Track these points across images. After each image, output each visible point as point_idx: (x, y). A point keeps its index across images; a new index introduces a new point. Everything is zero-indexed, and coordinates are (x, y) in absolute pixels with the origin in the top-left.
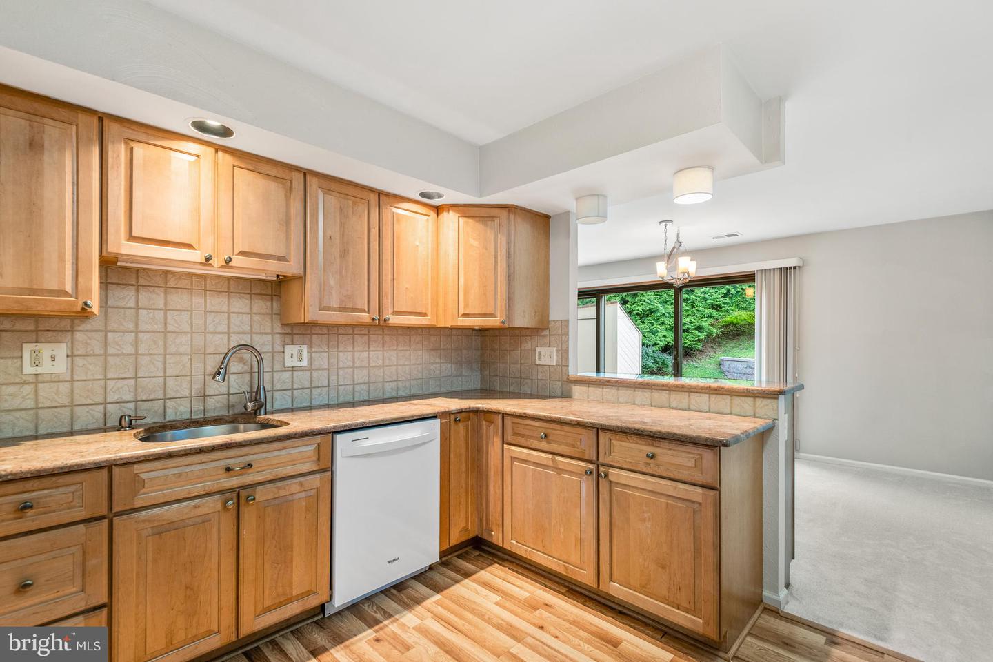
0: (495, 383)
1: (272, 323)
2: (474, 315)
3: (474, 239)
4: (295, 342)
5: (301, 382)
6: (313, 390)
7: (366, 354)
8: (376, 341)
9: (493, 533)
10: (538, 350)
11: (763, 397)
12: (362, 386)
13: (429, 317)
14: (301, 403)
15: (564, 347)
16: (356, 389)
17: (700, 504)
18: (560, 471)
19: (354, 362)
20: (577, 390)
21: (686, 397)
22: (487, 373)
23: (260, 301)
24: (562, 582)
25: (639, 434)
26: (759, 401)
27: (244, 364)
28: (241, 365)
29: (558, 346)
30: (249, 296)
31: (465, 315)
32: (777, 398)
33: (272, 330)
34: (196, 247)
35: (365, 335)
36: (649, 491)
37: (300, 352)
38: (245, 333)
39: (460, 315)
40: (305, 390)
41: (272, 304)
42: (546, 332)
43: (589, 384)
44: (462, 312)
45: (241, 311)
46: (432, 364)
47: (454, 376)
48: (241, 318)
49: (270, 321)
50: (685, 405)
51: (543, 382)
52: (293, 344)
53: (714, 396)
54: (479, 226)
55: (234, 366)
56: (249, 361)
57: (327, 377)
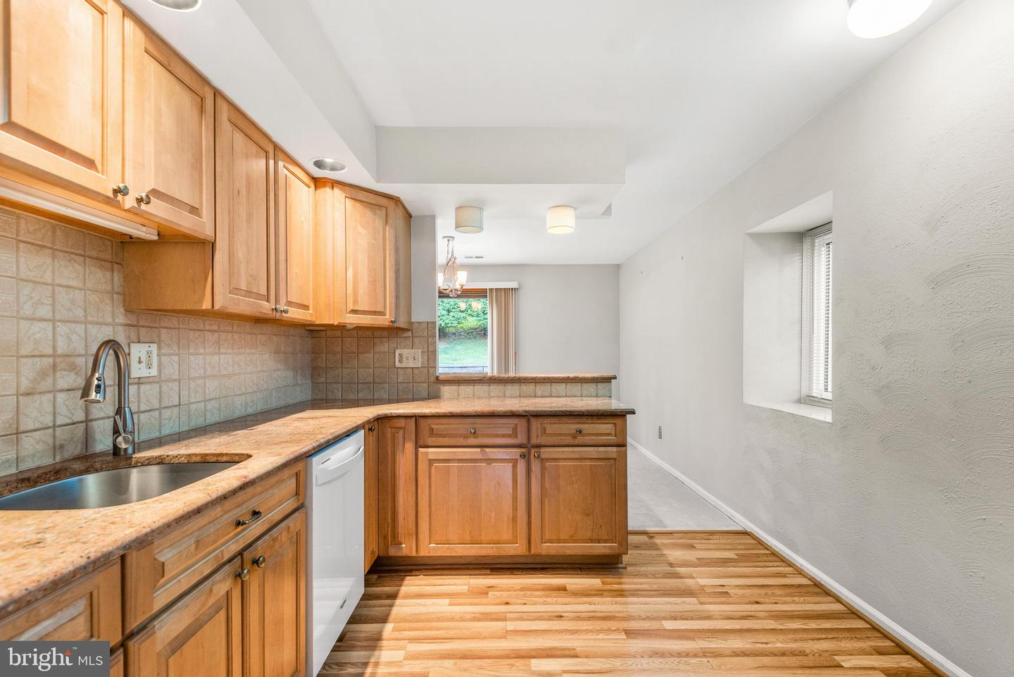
0: (336, 391)
1: (113, 307)
2: (364, 312)
3: (363, 227)
4: (142, 339)
5: (148, 401)
6: (163, 411)
7: (216, 358)
8: (225, 340)
9: (404, 545)
10: (398, 352)
11: (603, 382)
12: (213, 402)
13: (311, 312)
14: (149, 433)
15: (431, 348)
16: (208, 408)
17: (615, 459)
18: (489, 461)
19: (205, 370)
20: (446, 390)
21: (549, 387)
22: (322, 380)
23: (98, 270)
24: (481, 566)
25: (571, 415)
26: (600, 385)
27: (77, 374)
28: (73, 376)
29: (423, 348)
30: (82, 258)
31: (354, 312)
32: (611, 382)
33: (114, 320)
34: (99, 167)
35: (215, 331)
36: (577, 459)
37: (149, 354)
38: (78, 322)
39: (348, 311)
40: (152, 413)
41: (113, 276)
42: (409, 334)
43: (459, 383)
44: (351, 307)
45: (71, 283)
46: (276, 370)
47: (293, 386)
48: (71, 295)
49: (109, 302)
50: (547, 393)
51: (405, 385)
52: (139, 342)
53: (570, 384)
54: (368, 213)
55: (63, 377)
56: (84, 367)
57: (178, 391)
